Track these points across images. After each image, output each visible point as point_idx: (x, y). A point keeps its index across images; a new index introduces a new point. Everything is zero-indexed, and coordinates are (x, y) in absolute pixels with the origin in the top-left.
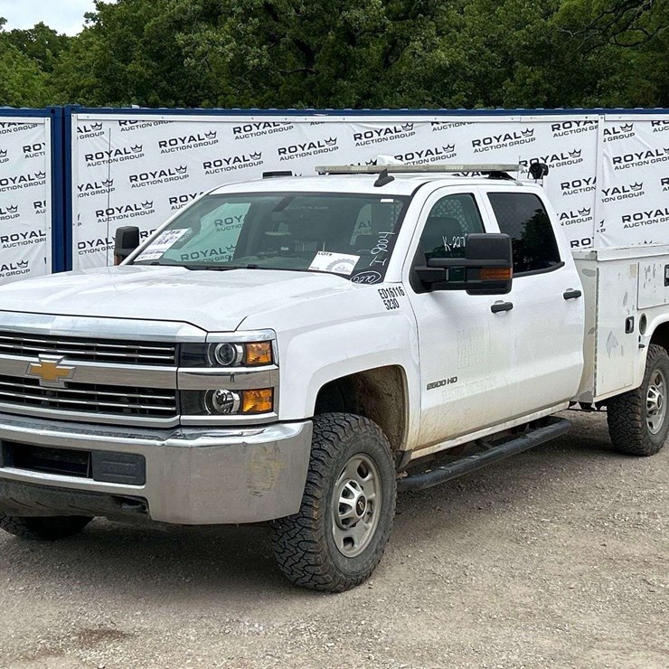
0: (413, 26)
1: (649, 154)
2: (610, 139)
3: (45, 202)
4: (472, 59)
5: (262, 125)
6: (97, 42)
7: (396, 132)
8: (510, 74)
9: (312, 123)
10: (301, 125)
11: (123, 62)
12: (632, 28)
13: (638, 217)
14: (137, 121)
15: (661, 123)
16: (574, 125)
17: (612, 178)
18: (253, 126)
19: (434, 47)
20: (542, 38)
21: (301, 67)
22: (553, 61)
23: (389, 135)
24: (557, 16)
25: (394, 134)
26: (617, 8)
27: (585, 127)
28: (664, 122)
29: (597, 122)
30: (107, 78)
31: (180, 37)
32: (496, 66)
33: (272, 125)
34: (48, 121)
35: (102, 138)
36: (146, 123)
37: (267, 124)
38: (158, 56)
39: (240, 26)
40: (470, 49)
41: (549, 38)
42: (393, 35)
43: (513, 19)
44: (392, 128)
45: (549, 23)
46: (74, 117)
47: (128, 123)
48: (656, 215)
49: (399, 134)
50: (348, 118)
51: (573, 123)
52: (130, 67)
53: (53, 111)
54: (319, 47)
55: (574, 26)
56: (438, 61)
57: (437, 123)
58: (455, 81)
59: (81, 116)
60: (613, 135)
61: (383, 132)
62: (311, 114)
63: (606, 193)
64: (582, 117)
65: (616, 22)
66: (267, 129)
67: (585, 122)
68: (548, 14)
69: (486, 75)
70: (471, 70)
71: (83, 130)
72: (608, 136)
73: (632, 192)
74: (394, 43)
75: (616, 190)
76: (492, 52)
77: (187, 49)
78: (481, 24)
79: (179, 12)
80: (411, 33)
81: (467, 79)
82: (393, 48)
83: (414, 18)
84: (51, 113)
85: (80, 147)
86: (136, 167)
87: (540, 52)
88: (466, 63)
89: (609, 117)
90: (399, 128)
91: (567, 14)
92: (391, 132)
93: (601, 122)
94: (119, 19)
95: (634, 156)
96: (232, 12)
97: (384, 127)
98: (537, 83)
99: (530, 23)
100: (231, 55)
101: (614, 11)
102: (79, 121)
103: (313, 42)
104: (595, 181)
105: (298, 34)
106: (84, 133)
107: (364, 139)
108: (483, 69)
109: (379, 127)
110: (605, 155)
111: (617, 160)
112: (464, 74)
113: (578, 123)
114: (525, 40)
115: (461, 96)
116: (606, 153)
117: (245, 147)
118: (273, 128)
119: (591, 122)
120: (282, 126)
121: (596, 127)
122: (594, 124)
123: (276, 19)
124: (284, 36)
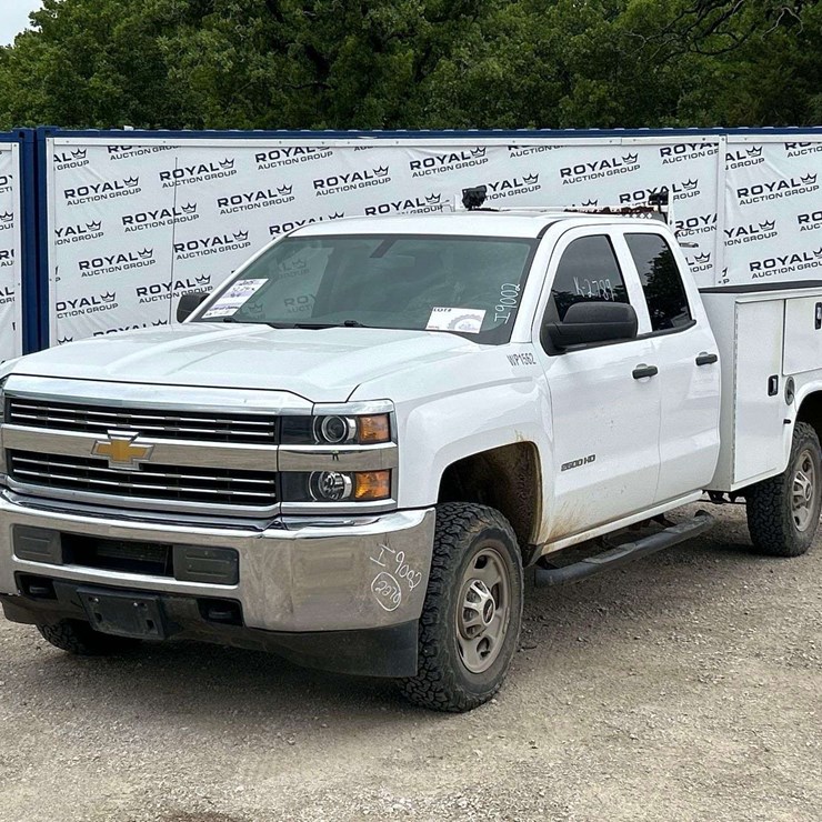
0: (456, 29)
1: (783, 184)
2: (734, 166)
3: (12, 251)
4: (519, 70)
5: (293, 151)
6: (51, 50)
7: (463, 158)
8: (567, 89)
9: (357, 148)
10: (343, 151)
11: (82, 74)
12: (717, 32)
13: (771, 263)
14: (131, 147)
15: (797, 145)
16: (688, 148)
17: (736, 215)
18: (281, 152)
19: (482, 54)
20: (606, 45)
21: (311, 81)
22: (619, 73)
23: (455, 162)
24: (623, 18)
25: (462, 161)
26: (699, 7)
27: (701, 151)
28: (800, 144)
29: (716, 144)
30: (62, 95)
31: (163, 42)
32: (549, 80)
33: (305, 150)
34: (16, 147)
35: (85, 168)
36: (143, 149)
37: (299, 150)
38: (127, 68)
39: (239, 28)
40: (517, 58)
41: (615, 45)
42: (428, 41)
43: (569, 20)
44: (458, 153)
45: (616, 26)
46: (50, 141)
47: (119, 149)
48: (792, 261)
49: (468, 161)
50: (402, 142)
51: (687, 147)
52: (94, 81)
53: (22, 134)
54: (335, 55)
55: (646, 29)
56: (490, 73)
57: (516, 147)
58: (498, 98)
59: (58, 140)
60: (737, 161)
61: (447, 159)
62: (355, 136)
63: (730, 235)
64: (698, 139)
65: (697, 24)
66: (300, 155)
67: (703, 145)
68: (612, 14)
69: (537, 91)
70: (518, 84)
71: (61, 159)
72: (731, 162)
73: (762, 232)
74: (428, 51)
75: (741, 230)
76: (544, 62)
77: (172, 56)
78: (530, 28)
79: (161, 10)
80: (453, 37)
81: (514, 96)
82: (427, 56)
83: (457, 17)
84: (20, 137)
85: (58, 180)
86: (131, 205)
87: (602, 62)
88: (513, 77)
89: (731, 138)
90: (467, 153)
91: (639, 13)
92: (457, 158)
93: (722, 144)
94: (76, 21)
95: (764, 187)
96: (227, 10)
97: (449, 153)
98: (601, 102)
99: (591, 26)
100: (230, 64)
101: (696, 11)
102: (56, 146)
103: (327, 49)
104: (715, 220)
105: (309, 38)
106: (63, 163)
107: (423, 168)
108: (534, 84)
109: (442, 152)
110: (727, 186)
111: (742, 192)
112: (510, 90)
113: (693, 146)
114: (585, 47)
115: (510, 117)
116: (729, 183)
117: (271, 179)
118: (307, 154)
119: (709, 145)
120: (318, 151)
121: (716, 151)
122: (714, 148)
123: (280, 19)
124: (292, 41)
